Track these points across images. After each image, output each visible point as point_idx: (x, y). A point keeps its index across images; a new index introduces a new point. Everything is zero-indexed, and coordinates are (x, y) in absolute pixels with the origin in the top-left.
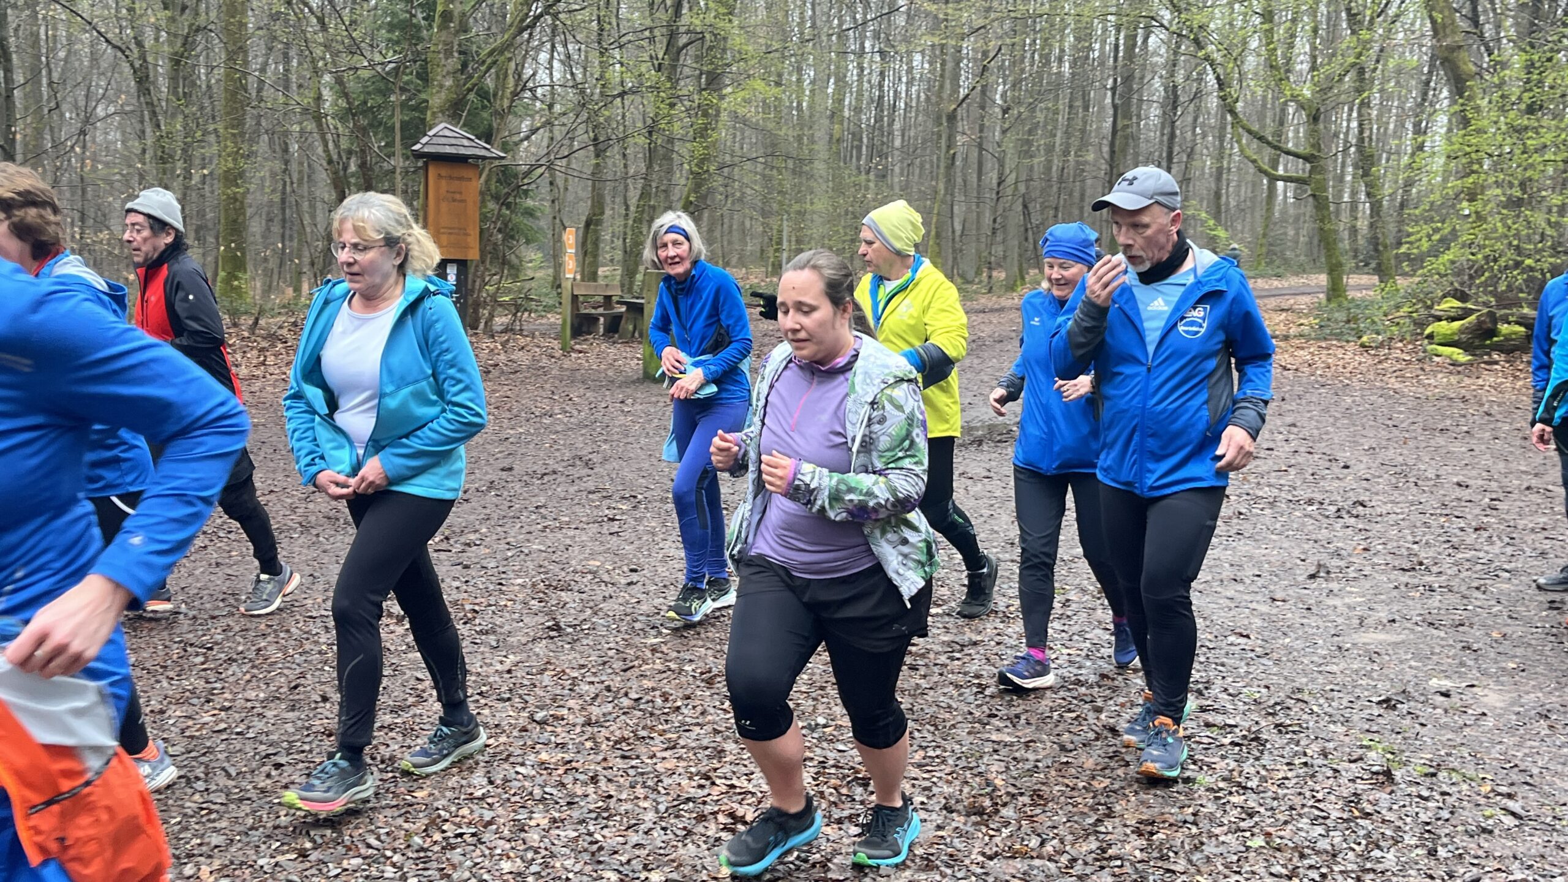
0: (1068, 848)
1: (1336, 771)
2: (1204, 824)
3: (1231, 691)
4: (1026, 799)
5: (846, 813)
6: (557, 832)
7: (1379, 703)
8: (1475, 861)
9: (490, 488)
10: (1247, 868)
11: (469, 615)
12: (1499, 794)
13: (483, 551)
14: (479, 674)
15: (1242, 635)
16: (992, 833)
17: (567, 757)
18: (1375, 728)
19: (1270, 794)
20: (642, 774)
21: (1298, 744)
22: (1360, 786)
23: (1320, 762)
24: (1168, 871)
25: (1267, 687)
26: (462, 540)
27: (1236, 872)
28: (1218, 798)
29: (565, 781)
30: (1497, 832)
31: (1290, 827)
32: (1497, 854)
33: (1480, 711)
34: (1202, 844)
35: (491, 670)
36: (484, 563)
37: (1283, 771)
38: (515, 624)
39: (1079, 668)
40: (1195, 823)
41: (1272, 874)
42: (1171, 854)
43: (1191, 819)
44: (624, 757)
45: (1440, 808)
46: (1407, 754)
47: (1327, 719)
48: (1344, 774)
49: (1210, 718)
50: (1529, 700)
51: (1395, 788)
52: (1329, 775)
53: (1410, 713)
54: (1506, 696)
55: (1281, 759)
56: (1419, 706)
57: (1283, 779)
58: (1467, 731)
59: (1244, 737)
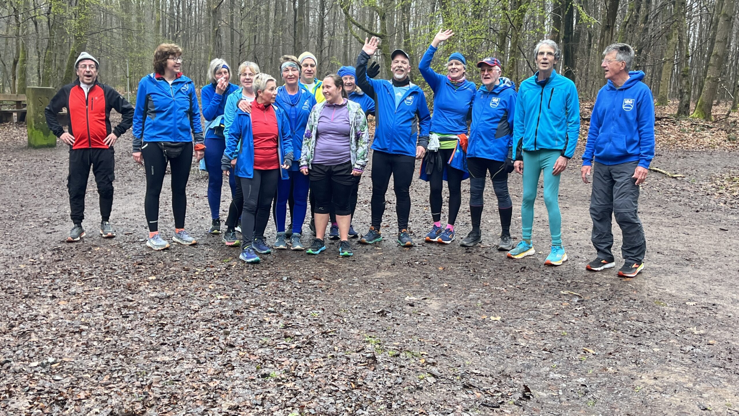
1: (348, 359)
2: (267, 404)
3: (304, 314)
7: (379, 313)
8: (411, 409)
12: (429, 364)
18: (374, 329)
19: (310, 378)
21: (332, 343)
22: (359, 367)
23: (340, 354)
25: (323, 310)
28: (279, 386)
30: (424, 388)
31: (316, 400)
32: (422, 403)
33: (427, 313)
37: (320, 362)
40: (262, 405)
43: (260, 402)
45: (398, 377)
46: (387, 344)
47: (350, 326)
48: (352, 361)
49: (288, 332)
50: (451, 304)
51: (377, 366)
52: (344, 362)
53: (393, 318)
54: (441, 303)
55: (321, 355)
56: (398, 313)
57: (319, 368)
58: (419, 326)
59: (303, 342)
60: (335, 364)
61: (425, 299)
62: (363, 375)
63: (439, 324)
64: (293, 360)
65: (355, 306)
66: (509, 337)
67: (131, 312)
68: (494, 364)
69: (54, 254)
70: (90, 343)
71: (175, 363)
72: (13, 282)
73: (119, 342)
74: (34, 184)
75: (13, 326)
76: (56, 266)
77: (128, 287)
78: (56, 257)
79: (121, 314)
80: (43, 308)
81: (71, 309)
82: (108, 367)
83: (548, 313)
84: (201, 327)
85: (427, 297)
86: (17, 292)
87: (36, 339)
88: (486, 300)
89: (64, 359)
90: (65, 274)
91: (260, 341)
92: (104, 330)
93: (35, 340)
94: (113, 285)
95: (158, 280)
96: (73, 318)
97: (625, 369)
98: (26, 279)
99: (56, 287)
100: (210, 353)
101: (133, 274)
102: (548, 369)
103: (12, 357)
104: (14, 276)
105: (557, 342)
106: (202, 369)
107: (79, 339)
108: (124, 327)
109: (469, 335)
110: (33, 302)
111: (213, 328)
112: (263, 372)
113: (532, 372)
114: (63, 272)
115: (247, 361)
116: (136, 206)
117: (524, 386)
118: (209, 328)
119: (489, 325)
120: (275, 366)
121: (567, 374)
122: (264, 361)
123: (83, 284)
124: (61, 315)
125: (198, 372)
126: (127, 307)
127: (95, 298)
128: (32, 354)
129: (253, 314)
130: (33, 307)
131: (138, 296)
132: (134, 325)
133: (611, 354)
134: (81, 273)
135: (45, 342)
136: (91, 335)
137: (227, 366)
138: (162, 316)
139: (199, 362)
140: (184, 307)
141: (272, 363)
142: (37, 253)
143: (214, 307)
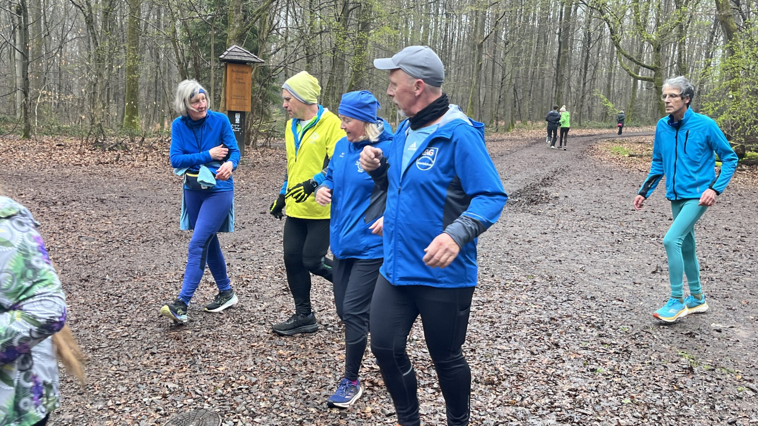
0: (534, 402)
1: (665, 367)
2: (601, 391)
3: (614, 327)
4: (514, 378)
5: (427, 382)
6: (287, 388)
7: (687, 334)
8: (734, 413)
9: (255, 222)
10: (621, 413)
11: (245, 283)
12: (745, 380)
13: (252, 252)
14: (249, 311)
15: (619, 300)
16: (497, 393)
17: (292, 352)
18: (684, 346)
19: (633, 377)
20: (328, 361)
21: (647, 353)
22: (677, 375)
23: (658, 362)
24: (583, 414)
25: (632, 326)
26: (242, 247)
27: (616, 415)
28: (608, 379)
29: (291, 364)
30: (744, 398)
31: (643, 394)
32: (744, 409)
33: (736, 339)
34: (600, 401)
35: (255, 310)
36: (252, 258)
37: (640, 367)
38: (267, 288)
39: (540, 314)
40: (596, 391)
41: (634, 416)
42: (585, 406)
43: (595, 389)
44: (319, 353)
45: (716, 386)
46: (700, 359)
47: (661, 341)
48: (669, 369)
49: (604, 340)
51: (694, 376)
52: (662, 369)
53: (701, 340)
54: (749, 333)
55: (639, 361)
56: (706, 336)
57: (639, 370)
58: (729, 349)
59: (621, 349)
60: (654, 369)
62: (682, 381)
63: (751, 350)
64: (615, 363)
65: (661, 327)
71: (512, 351)
84: (525, 327)
85: (733, 325)
91: (580, 345)
100: (540, 348)
106: (537, 359)
111: (536, 329)
112: (591, 367)
118: (533, 329)
120: (600, 364)
122: (589, 359)
137: (558, 359)
139: (532, 353)
140: (505, 311)
141: (596, 362)
143: (531, 314)
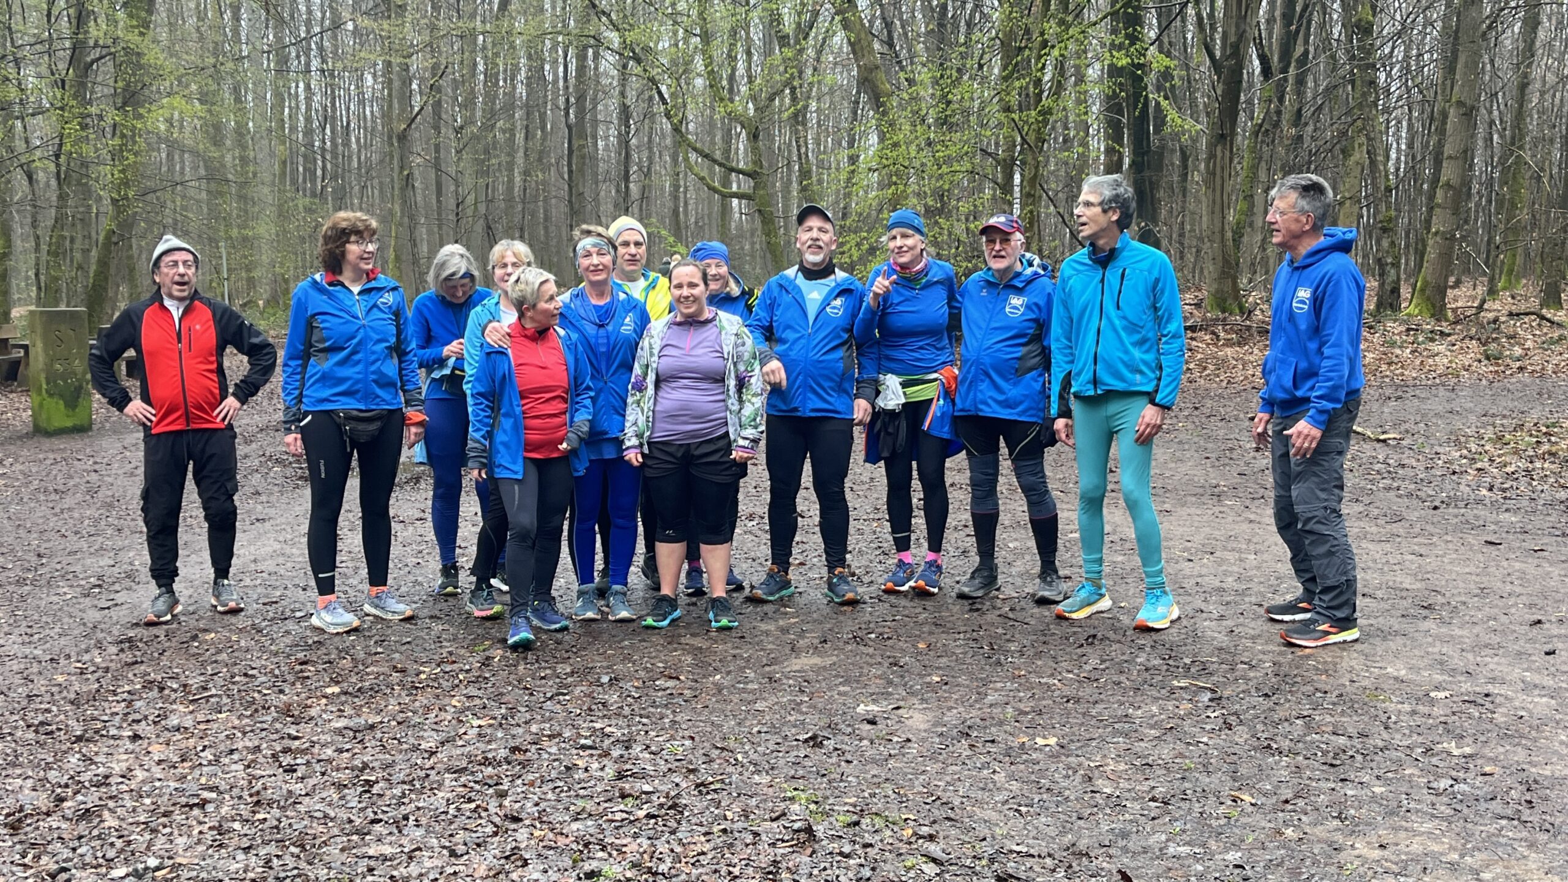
1: (756, 834)
3: (653, 748)
7: (806, 741)
12: (922, 837)
18: (801, 772)
21: (718, 805)
22: (780, 850)
23: (739, 825)
25: (692, 738)
33: (904, 737)
37: (700, 844)
45: (862, 865)
48: (764, 837)
49: (627, 786)
50: (951, 717)
51: (816, 846)
52: (748, 841)
53: (836, 749)
54: (930, 715)
55: (699, 829)
56: (846, 739)
57: (699, 854)
58: (892, 762)
59: (661, 806)
60: (731, 845)
61: (898, 708)
62: (791, 864)
63: (934, 757)
64: (646, 843)
65: (755, 730)
66: (1078, 778)
67: (299, 761)
68: (1052, 831)
69: (122, 650)
70: (225, 826)
71: (405, 857)
72: (48, 711)
73: (285, 822)
74: (57, 510)
75: (62, 800)
76: (130, 675)
77: (287, 711)
78: (128, 657)
79: (280, 766)
80: (119, 761)
81: (176, 759)
82: (271, 872)
83: (1152, 727)
84: (447, 783)
85: (901, 703)
86: (59, 730)
87: (115, 823)
88: (1022, 706)
89: (179, 860)
90: (151, 689)
91: (572, 808)
92: (249, 800)
93: (113, 825)
94: (257, 708)
95: (346, 693)
96: (183, 778)
97: (1320, 832)
98: (72, 703)
99: (137, 716)
100: (474, 835)
101: (293, 684)
102: (1164, 837)
103: (71, 860)
104: (47, 697)
105: (1177, 783)
106: (462, 868)
107: (201, 818)
108: (290, 792)
109: (996, 777)
110: (96, 749)
111: (472, 784)
112: (588, 867)
113: (1131, 845)
114: (148, 685)
115: (551, 848)
116: (277, 546)
117: (1120, 871)
118: (465, 786)
119: (1034, 756)
120: (610, 855)
121: (1204, 845)
122: (586, 845)
123: (191, 708)
124: (157, 771)
125: (455, 873)
126: (290, 750)
127: (222, 736)
128: (111, 854)
129: (549, 753)
130: (97, 759)
131: (306, 729)
132: (310, 786)
133: (1287, 802)
134: (185, 686)
135: (133, 828)
136: (224, 810)
137: (513, 858)
138: (365, 766)
139: (453, 854)
140: (405, 746)
141: (602, 850)
142: (87, 651)
143: (468, 743)
